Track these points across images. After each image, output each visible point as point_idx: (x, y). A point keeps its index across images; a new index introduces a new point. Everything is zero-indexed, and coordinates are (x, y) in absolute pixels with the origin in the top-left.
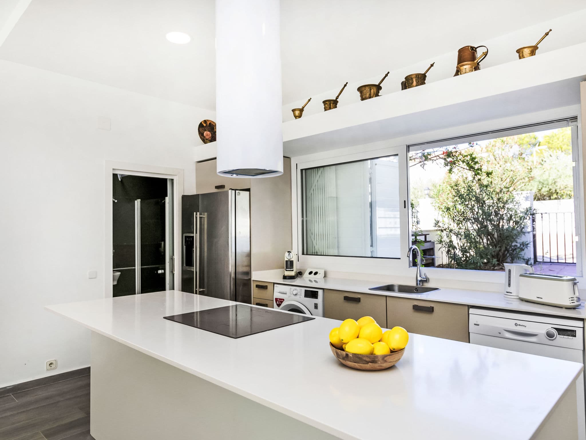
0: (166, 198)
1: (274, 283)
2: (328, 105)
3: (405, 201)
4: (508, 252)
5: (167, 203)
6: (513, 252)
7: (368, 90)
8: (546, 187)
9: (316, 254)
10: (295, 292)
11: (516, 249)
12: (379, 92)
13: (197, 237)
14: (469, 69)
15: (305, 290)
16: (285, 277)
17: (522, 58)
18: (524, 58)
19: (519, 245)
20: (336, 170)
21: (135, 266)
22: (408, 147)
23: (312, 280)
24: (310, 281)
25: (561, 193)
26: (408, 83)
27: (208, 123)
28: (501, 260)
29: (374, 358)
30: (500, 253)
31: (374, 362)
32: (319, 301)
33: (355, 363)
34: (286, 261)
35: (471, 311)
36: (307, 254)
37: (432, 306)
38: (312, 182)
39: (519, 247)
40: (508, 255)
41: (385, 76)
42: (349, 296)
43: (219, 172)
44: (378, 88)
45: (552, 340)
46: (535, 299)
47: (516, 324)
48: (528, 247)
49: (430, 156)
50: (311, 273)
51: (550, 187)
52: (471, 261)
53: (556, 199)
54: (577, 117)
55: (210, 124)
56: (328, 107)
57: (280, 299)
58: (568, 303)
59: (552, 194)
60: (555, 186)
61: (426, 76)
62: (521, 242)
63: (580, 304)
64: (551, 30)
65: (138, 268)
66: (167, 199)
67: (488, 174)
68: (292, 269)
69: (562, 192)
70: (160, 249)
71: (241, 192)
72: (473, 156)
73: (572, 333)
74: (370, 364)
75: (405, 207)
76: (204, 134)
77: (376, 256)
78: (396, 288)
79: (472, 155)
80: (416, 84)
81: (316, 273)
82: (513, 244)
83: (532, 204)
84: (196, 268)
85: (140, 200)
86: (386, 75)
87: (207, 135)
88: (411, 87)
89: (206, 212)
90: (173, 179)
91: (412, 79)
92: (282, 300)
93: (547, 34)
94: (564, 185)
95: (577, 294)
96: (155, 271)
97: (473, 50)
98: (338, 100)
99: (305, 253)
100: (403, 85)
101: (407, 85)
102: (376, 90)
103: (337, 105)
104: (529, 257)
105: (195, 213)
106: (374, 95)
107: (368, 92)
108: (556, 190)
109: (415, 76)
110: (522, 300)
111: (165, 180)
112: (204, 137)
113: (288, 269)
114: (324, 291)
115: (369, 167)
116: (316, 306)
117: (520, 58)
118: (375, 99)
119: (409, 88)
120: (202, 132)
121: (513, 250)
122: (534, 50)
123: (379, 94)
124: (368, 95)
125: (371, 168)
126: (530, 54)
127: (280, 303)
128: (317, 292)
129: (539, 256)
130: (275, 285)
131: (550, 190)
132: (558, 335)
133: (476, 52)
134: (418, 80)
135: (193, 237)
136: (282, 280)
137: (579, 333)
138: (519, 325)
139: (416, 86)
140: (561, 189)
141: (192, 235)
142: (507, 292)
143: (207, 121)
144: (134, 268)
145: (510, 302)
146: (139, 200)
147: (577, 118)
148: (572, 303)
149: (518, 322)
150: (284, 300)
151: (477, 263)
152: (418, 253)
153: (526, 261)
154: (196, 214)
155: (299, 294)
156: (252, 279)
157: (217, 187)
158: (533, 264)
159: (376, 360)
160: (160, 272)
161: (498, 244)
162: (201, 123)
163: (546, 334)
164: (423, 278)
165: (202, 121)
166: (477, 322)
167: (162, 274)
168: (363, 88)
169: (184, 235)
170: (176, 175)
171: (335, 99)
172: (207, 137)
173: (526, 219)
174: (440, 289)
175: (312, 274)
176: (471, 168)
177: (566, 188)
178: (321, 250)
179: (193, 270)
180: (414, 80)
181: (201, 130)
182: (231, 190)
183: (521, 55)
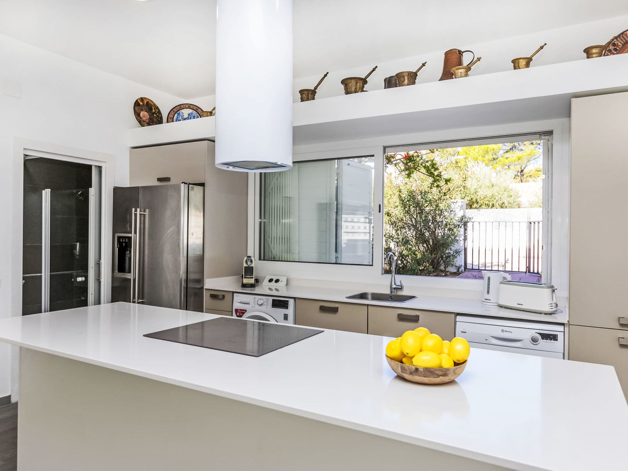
0: (90, 189)
1: (233, 293)
2: (305, 95)
3: (380, 205)
4: (442, 259)
5: (92, 195)
6: (447, 259)
7: (354, 84)
8: (468, 196)
9: (273, 259)
10: (260, 302)
11: (449, 256)
12: (364, 87)
13: (136, 238)
14: (464, 73)
15: (273, 300)
16: (244, 286)
17: (518, 68)
18: (520, 69)
19: (452, 252)
20: (299, 167)
21: (41, 273)
22: (385, 148)
23: (272, 288)
24: (270, 289)
25: (481, 203)
26: (398, 81)
27: (145, 102)
28: (435, 267)
29: (446, 372)
30: (435, 260)
31: (445, 375)
32: (290, 311)
33: (425, 377)
34: (245, 267)
35: (459, 318)
36: (264, 260)
37: (418, 314)
38: (271, 180)
39: (452, 254)
40: (442, 261)
41: (372, 69)
42: (325, 306)
43: (218, 164)
44: (364, 81)
45: (536, 345)
46: (515, 305)
47: (502, 330)
48: (460, 255)
49: (393, 159)
50: (271, 280)
51: (472, 196)
52: (409, 268)
53: (476, 208)
54: (553, 131)
55: (147, 102)
56: (306, 97)
57: (240, 310)
58: (547, 309)
59: (473, 203)
60: (476, 196)
61: (417, 75)
62: (455, 249)
63: (557, 310)
64: (545, 44)
65: (45, 275)
66: (92, 192)
67: (447, 181)
68: (252, 277)
69: (481, 201)
70: (75, 251)
71: (195, 186)
72: (434, 162)
73: (554, 338)
74: (441, 377)
75: (380, 212)
76: (141, 114)
77: (340, 263)
78: (370, 297)
79: (433, 160)
80: (408, 83)
81: (277, 281)
82: (447, 251)
83: (465, 212)
84: (133, 275)
85: (50, 190)
86: (374, 69)
87: (144, 116)
88: (402, 86)
89: (147, 209)
90: (101, 167)
91: (404, 76)
92: (244, 311)
93: (542, 48)
94: (484, 195)
95: (555, 301)
96: (72, 279)
97: (460, 54)
98: (316, 90)
99: (262, 258)
100: (387, 82)
101: (398, 83)
102: (362, 84)
103: (315, 96)
104: (460, 265)
105: (133, 209)
106: (360, 89)
107: (354, 86)
108: (476, 200)
109: (407, 74)
110: (501, 306)
111: (89, 167)
112: (141, 118)
113: (247, 277)
114: (295, 300)
115: (336, 167)
116: (286, 317)
117: (515, 68)
118: (360, 94)
119: (399, 86)
120: (138, 111)
121: (447, 257)
122: (528, 61)
123: (364, 89)
124: (353, 89)
125: (337, 168)
126: (525, 65)
127: (241, 314)
128: (288, 301)
129: (469, 264)
130: (235, 294)
131: (472, 199)
132: (542, 339)
133: (463, 56)
134: (410, 79)
135: (130, 238)
136: (241, 288)
137: (560, 336)
138: (506, 331)
139: (408, 85)
140: (481, 199)
141: (129, 235)
142: (486, 299)
143: (144, 99)
144: (39, 274)
145: (488, 309)
146: (48, 191)
147: (553, 133)
148: (551, 309)
149: (505, 329)
150: (246, 311)
151: (415, 270)
152: (393, 260)
153: (457, 268)
154: (136, 211)
155: (265, 304)
156: (205, 288)
157: (160, 180)
158: (463, 271)
159: (448, 372)
160: (79, 279)
161: (434, 251)
162: (137, 100)
163: (531, 340)
164: (398, 286)
165: (139, 98)
166: (464, 329)
167: (82, 282)
168: (349, 81)
169: (117, 235)
170: (106, 162)
171: (313, 89)
172: (144, 119)
173: (461, 227)
174: (417, 298)
175: (273, 282)
176: (431, 174)
177: (485, 198)
178: (279, 255)
179: (130, 278)
180: (406, 78)
181: (137, 108)
182: (183, 184)
183: (516, 65)
